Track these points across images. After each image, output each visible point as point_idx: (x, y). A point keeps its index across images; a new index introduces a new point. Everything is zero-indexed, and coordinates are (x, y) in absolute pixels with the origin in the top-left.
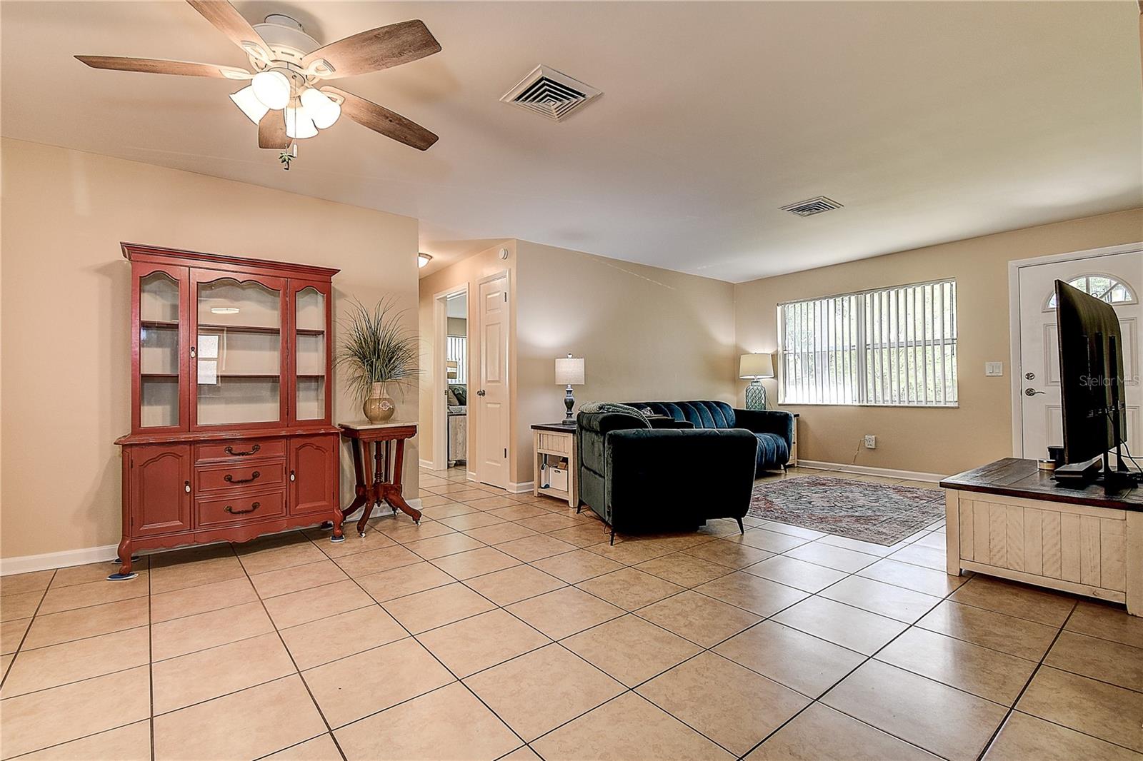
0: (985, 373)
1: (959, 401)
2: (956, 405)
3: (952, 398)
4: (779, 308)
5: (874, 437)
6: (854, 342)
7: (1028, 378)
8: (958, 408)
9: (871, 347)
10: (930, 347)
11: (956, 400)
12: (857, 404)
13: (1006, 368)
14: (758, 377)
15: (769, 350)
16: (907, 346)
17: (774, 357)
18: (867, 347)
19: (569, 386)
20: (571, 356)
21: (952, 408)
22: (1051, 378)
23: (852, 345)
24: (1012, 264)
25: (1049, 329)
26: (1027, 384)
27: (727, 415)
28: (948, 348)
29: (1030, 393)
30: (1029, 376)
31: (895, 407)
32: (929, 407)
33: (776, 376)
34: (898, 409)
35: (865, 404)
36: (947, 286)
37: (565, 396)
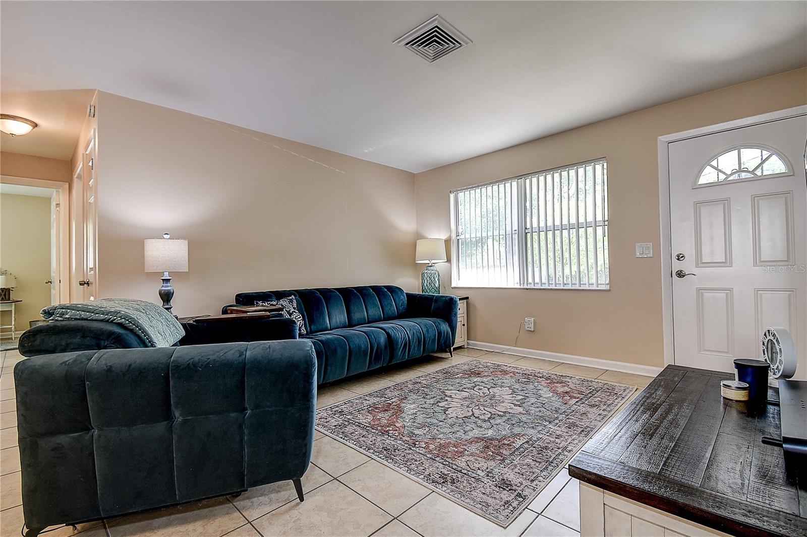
0: (635, 255)
1: (610, 283)
2: (608, 287)
3: (603, 282)
4: (452, 196)
5: (533, 319)
6: (515, 227)
7: (678, 259)
8: (609, 290)
9: (530, 230)
10: (583, 229)
11: (607, 282)
12: (518, 286)
13: (656, 249)
14: (433, 261)
15: (444, 236)
16: (562, 229)
17: (448, 242)
18: (527, 231)
19: (166, 274)
20: (168, 236)
21: (604, 290)
22: (701, 260)
23: (513, 230)
24: (663, 139)
25: (700, 207)
26: (677, 266)
27: (397, 299)
28: (600, 230)
29: (680, 274)
30: (680, 257)
31: (551, 289)
32: (583, 290)
33: (449, 260)
34: (555, 291)
35: (525, 286)
36: (599, 168)
37: (159, 286)
